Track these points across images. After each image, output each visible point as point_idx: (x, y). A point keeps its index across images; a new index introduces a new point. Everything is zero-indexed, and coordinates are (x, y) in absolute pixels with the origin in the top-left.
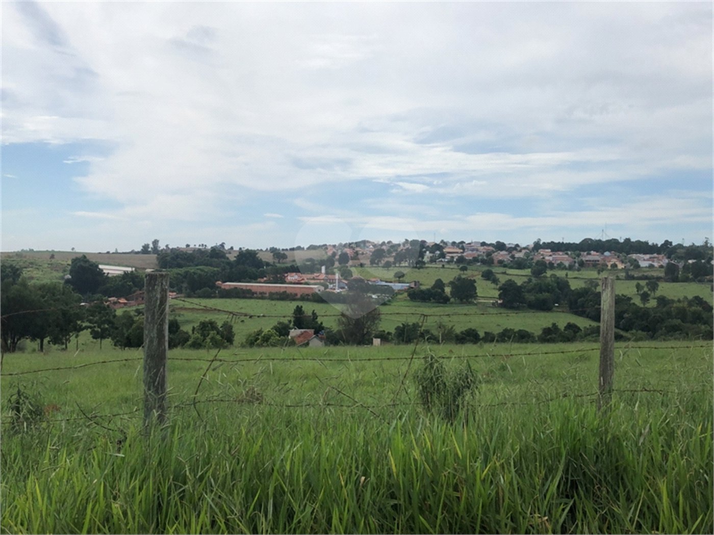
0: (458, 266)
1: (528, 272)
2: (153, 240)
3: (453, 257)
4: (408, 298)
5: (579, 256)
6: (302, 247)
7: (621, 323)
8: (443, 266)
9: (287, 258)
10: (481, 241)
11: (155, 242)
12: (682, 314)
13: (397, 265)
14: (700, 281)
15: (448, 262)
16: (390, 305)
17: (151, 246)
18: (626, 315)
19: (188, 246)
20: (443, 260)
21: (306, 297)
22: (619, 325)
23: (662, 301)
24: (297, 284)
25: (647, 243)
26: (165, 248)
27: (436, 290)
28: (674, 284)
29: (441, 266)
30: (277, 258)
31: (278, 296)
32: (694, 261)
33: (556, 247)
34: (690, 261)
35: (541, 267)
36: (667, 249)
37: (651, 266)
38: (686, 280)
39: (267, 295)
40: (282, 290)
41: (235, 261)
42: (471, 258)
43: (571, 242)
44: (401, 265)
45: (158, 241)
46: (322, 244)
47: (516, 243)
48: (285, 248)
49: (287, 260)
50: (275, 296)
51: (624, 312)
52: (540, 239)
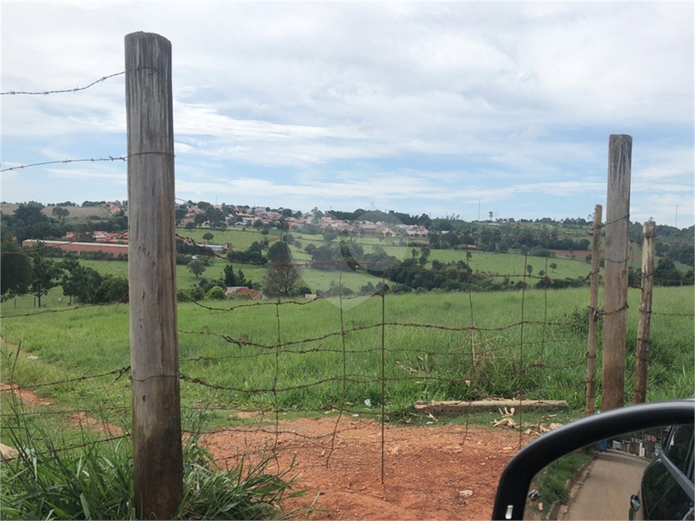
0: (258, 230)
1: (320, 237)
3: (250, 221)
6: (72, 202)
7: (413, 282)
8: (244, 229)
9: (69, 214)
10: (266, 207)
12: (453, 275)
13: (197, 227)
14: (456, 249)
15: (247, 226)
16: (212, 266)
18: (416, 276)
20: (241, 223)
21: (124, 258)
22: (411, 283)
23: (436, 264)
24: (106, 242)
25: (408, 215)
27: (255, 252)
28: (437, 250)
29: (241, 229)
30: (58, 214)
31: (93, 256)
32: (447, 232)
34: (443, 232)
36: (424, 220)
38: (445, 247)
39: (79, 254)
40: (97, 250)
41: (13, 215)
42: (267, 223)
43: (349, 212)
44: (202, 227)
46: (100, 201)
47: (298, 210)
48: (51, 203)
49: (69, 216)
50: (89, 256)
51: (414, 273)
52: (317, 208)
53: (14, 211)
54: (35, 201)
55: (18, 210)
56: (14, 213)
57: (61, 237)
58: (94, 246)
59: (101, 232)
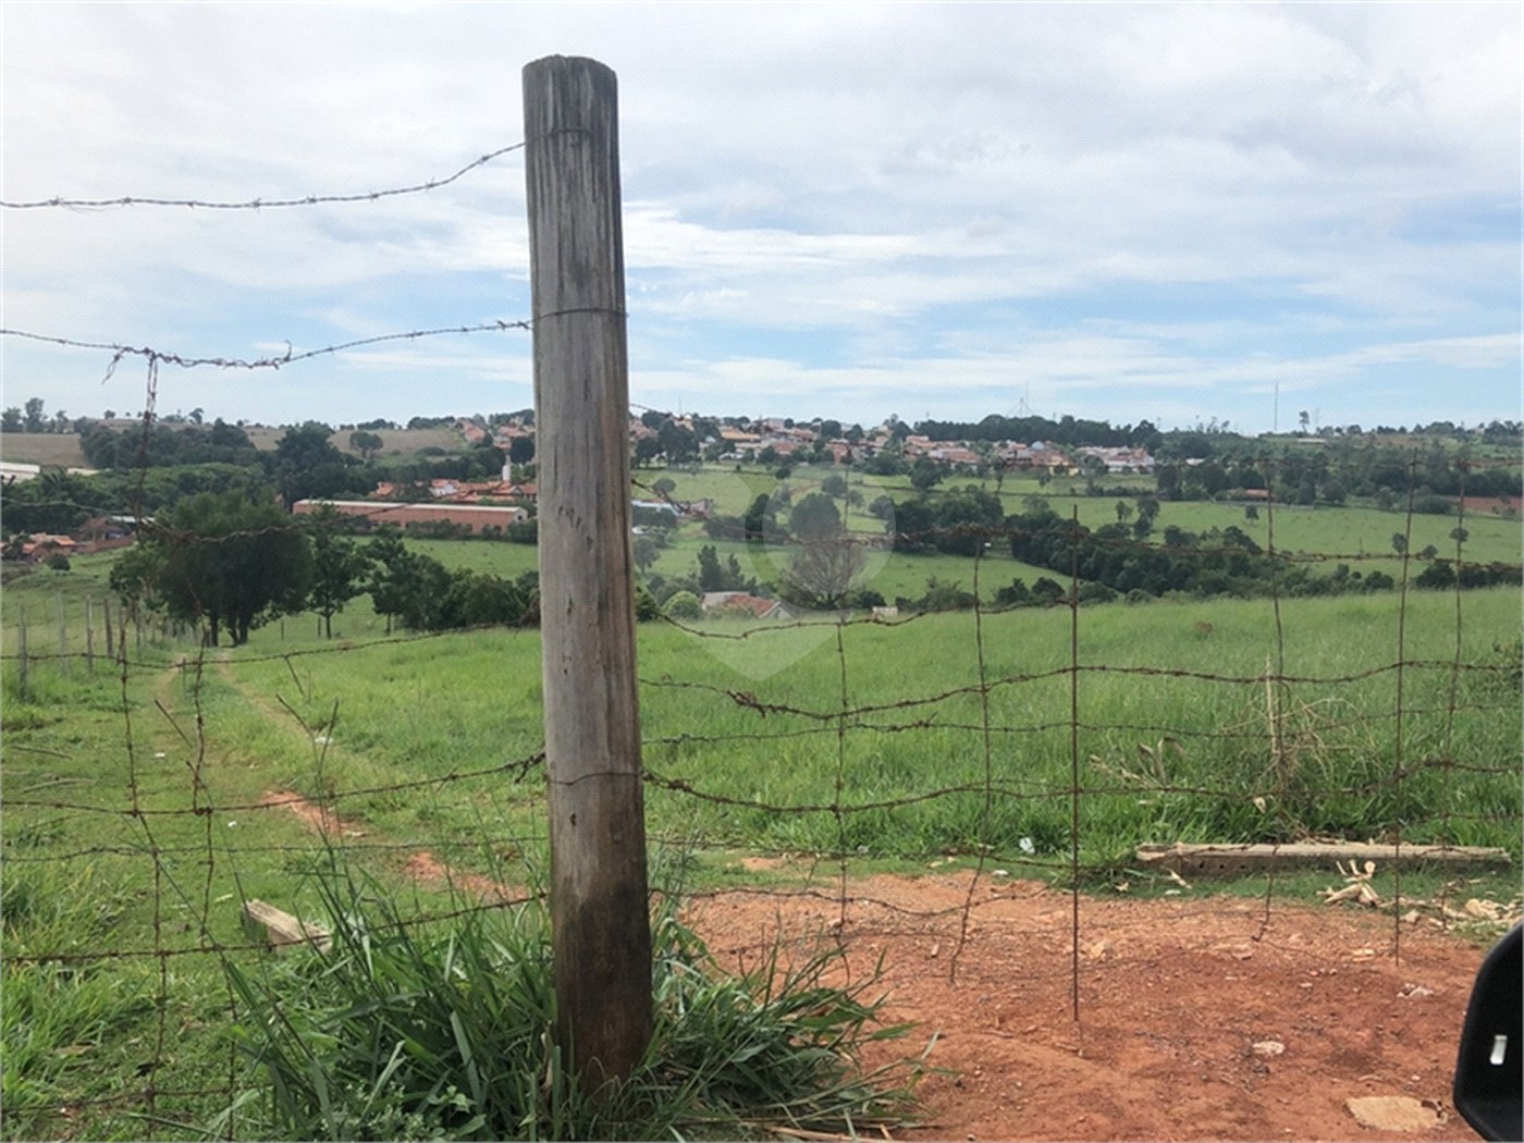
0: (768, 469)
1: (904, 480)
2: (28, 400)
3: (751, 450)
4: (705, 534)
5: (988, 448)
6: (388, 421)
7: (1119, 577)
8: (738, 467)
9: (381, 446)
10: (785, 418)
11: (34, 405)
12: (1215, 559)
13: (642, 465)
14: (1221, 499)
15: (745, 460)
16: (674, 548)
17: (24, 413)
18: (1127, 563)
19: (110, 414)
20: (732, 455)
21: (495, 533)
22: (1115, 580)
23: (1173, 534)
24: (456, 503)
25: (1105, 425)
26: (56, 419)
28: (1175, 504)
29: (734, 468)
30: (360, 445)
31: (432, 531)
32: (1200, 461)
33: (938, 431)
34: (1191, 461)
35: (928, 473)
36: (1145, 436)
37: (1127, 470)
38: (1195, 496)
39: (403, 528)
40: (439, 518)
41: (275, 452)
42: (787, 453)
43: (968, 422)
44: (651, 465)
45: (41, 403)
46: (443, 416)
47: (854, 423)
48: (347, 424)
49: (382, 450)
50: (424, 531)
51: (1123, 557)
52: (895, 416)
53: (277, 442)
54: (316, 420)
55: (284, 440)
56: (276, 447)
57: (365, 494)
58: (432, 510)
59: (446, 482)
